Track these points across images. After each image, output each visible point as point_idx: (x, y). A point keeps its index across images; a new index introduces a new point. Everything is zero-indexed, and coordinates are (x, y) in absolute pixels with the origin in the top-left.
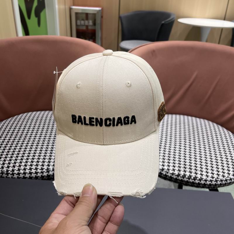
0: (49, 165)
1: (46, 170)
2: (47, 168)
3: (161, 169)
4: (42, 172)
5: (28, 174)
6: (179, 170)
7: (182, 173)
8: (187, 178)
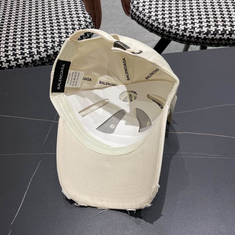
0: (30, 48)
1: (28, 54)
2: (29, 51)
3: (183, 29)
4: (24, 58)
5: (5, 63)
6: (209, 26)
7: (213, 29)
8: (220, 35)
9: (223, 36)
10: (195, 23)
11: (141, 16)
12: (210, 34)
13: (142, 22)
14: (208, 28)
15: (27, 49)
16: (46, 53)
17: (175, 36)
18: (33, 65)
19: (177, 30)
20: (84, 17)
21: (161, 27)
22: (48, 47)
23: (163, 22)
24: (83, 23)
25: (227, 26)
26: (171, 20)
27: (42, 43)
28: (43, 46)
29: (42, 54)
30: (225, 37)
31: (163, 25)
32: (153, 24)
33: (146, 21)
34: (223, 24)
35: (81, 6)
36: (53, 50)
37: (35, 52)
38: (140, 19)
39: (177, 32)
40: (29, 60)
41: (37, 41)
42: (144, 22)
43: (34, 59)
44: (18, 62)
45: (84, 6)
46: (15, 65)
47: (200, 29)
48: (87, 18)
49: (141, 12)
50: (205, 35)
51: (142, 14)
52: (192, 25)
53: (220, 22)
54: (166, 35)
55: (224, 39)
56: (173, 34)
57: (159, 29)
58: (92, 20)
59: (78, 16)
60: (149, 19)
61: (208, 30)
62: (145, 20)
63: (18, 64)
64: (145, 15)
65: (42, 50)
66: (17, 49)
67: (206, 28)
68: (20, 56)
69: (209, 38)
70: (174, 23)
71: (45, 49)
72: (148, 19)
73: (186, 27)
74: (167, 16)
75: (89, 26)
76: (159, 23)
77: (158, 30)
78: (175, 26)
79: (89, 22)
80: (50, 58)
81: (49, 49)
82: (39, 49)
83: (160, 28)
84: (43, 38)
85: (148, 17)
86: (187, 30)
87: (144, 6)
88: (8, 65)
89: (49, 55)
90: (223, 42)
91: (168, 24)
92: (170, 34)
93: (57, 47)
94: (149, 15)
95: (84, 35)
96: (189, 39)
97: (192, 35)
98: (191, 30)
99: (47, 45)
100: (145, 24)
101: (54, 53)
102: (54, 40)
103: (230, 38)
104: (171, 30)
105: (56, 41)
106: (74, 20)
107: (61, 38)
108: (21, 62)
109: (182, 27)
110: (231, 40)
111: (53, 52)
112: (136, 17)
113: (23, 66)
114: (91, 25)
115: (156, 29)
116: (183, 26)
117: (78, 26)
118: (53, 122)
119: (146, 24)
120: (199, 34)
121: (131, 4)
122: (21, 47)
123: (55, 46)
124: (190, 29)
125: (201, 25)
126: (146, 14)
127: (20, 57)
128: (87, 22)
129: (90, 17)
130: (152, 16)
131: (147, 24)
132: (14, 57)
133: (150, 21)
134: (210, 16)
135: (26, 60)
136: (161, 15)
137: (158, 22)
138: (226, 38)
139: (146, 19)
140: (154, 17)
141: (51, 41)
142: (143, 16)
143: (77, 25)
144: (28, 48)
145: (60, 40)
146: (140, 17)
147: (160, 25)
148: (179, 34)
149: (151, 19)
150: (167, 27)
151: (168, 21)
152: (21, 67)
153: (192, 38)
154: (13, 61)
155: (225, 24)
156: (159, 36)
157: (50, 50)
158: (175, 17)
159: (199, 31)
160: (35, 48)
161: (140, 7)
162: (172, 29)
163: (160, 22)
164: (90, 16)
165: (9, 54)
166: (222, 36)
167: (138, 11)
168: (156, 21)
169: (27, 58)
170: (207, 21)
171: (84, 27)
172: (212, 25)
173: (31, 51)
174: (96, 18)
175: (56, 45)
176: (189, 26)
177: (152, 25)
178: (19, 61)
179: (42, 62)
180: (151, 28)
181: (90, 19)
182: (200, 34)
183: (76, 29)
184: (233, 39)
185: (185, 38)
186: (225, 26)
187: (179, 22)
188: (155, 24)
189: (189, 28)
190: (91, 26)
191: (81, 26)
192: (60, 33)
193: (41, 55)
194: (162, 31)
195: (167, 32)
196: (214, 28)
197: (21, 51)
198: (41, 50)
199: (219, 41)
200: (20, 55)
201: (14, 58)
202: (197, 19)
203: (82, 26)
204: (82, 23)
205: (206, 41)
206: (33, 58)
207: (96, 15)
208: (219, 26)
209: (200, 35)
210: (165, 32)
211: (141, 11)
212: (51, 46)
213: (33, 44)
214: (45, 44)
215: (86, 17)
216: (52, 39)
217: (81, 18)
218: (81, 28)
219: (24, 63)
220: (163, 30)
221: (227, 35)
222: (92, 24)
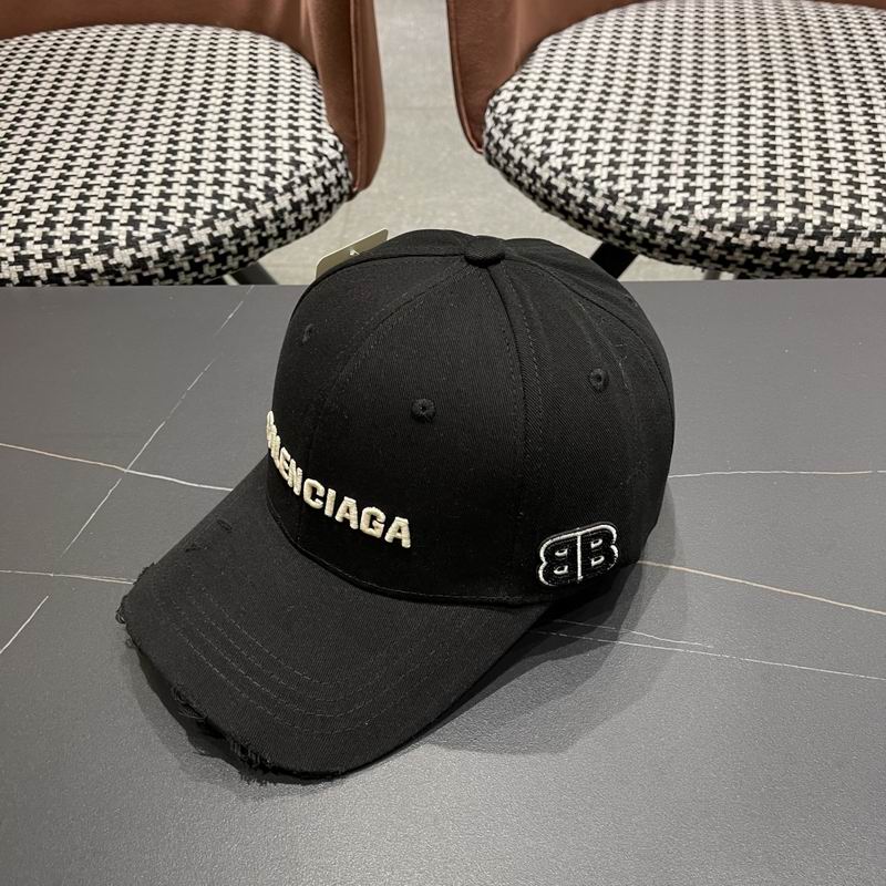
9: (793, 242)
10: (695, 188)
11: (517, 154)
12: (747, 230)
13: (517, 176)
14: (740, 209)
15: (94, 225)
16: (158, 244)
17: (624, 228)
18: (106, 283)
19: (630, 209)
20: (315, 139)
21: (579, 193)
22: (169, 227)
23: (586, 180)
24: (308, 159)
25: (809, 208)
26: (616, 172)
27: (152, 210)
28: (152, 222)
29: (142, 247)
30: (801, 244)
31: (585, 187)
32: (553, 181)
33: (529, 171)
34: (797, 199)
35: (314, 104)
36: (184, 237)
37: (120, 237)
38: (511, 165)
39: (633, 216)
40: (94, 262)
41: (133, 204)
42: (524, 175)
43: (112, 262)
44: (55, 265)
45: (323, 105)
46: (44, 276)
47: (712, 211)
48: (325, 144)
49: (515, 142)
50: (730, 234)
51: (519, 146)
52: (687, 195)
53: (788, 192)
54: (596, 223)
55: (797, 252)
56: (618, 222)
57: (572, 201)
58: (342, 154)
59: (296, 134)
60: (541, 165)
61: (739, 216)
62: (526, 168)
63: (56, 275)
64: (527, 152)
65: (146, 231)
66: (59, 222)
67: (733, 209)
68: (67, 245)
69: (740, 243)
70: (625, 185)
71: (158, 230)
72: (537, 163)
73: (665, 201)
74: (603, 158)
75: (330, 170)
76: (574, 182)
77: (568, 204)
78: (627, 195)
79: (331, 158)
80: (173, 263)
81: (169, 232)
82: (137, 228)
83: (575, 198)
84: (156, 194)
85: (539, 160)
86: (666, 209)
87: (529, 120)
88: (20, 274)
89: (169, 252)
90: (794, 263)
91: (601, 186)
92: (607, 222)
93: (200, 228)
94: (543, 152)
95: (306, 199)
96: (672, 241)
97: (682, 229)
98: (679, 212)
99: (165, 218)
100: (527, 181)
101: (185, 248)
102: (193, 204)
103: (818, 249)
104: (611, 208)
105: (201, 209)
106: (279, 145)
107: (221, 202)
108: (66, 266)
109: (650, 200)
110: (823, 258)
111: (185, 243)
112: (500, 155)
113: (72, 280)
114: (338, 170)
115: (563, 201)
116: (655, 197)
117: (287, 167)
118: (126, 471)
119: (531, 181)
120: (709, 227)
121: (488, 112)
122: (75, 218)
123: (194, 225)
124: (678, 209)
125: (718, 198)
126: (532, 147)
127: (66, 249)
128: (324, 158)
129: (335, 143)
130: (552, 157)
131: (535, 182)
132: (45, 246)
133: (544, 173)
134: (753, 170)
135: (83, 261)
136: (582, 154)
137: (569, 175)
138: (804, 248)
139: (530, 163)
140: (560, 160)
141: (181, 208)
142: (524, 155)
143: (285, 163)
144: (98, 222)
145: (214, 206)
146: (513, 158)
147: (574, 186)
148: (639, 223)
149: (546, 165)
150: (599, 194)
151: (605, 176)
152: (62, 284)
153: (681, 240)
154: (38, 261)
155: (801, 199)
156: (571, 225)
157: (175, 235)
158: (629, 165)
159: (707, 217)
160: (122, 225)
161: (515, 125)
162: (614, 204)
163: (576, 177)
164: (336, 138)
165: (28, 235)
166: (790, 242)
167: (508, 136)
168: (563, 175)
169: (87, 255)
170: (740, 187)
171: (307, 172)
172: (755, 201)
173: (107, 233)
174: (359, 146)
175: (200, 223)
176: (676, 198)
177: (549, 186)
178: (60, 261)
179: (139, 276)
180: (545, 196)
181: (335, 147)
182: (713, 227)
183: (278, 176)
184: (829, 256)
185: (659, 238)
186: (802, 207)
187: (641, 181)
188: (561, 183)
189: (673, 204)
190: (334, 171)
191: (298, 168)
192: (221, 184)
193: (139, 250)
194: (581, 210)
195: (596, 213)
196: (761, 209)
197: (73, 229)
198: (141, 234)
199: (778, 259)
200: (64, 242)
201: (45, 253)
202: (706, 177)
203: (302, 167)
204: (302, 159)
205: (731, 253)
206: (112, 256)
207: (358, 137)
208: (781, 206)
209: (711, 231)
210: (591, 214)
211: (517, 138)
212: (179, 224)
213: (117, 211)
214: (160, 214)
215: (320, 142)
216: (189, 200)
217: (302, 141)
218: (296, 173)
219: (76, 272)
220: (586, 205)
221: (807, 238)
222: (341, 166)
